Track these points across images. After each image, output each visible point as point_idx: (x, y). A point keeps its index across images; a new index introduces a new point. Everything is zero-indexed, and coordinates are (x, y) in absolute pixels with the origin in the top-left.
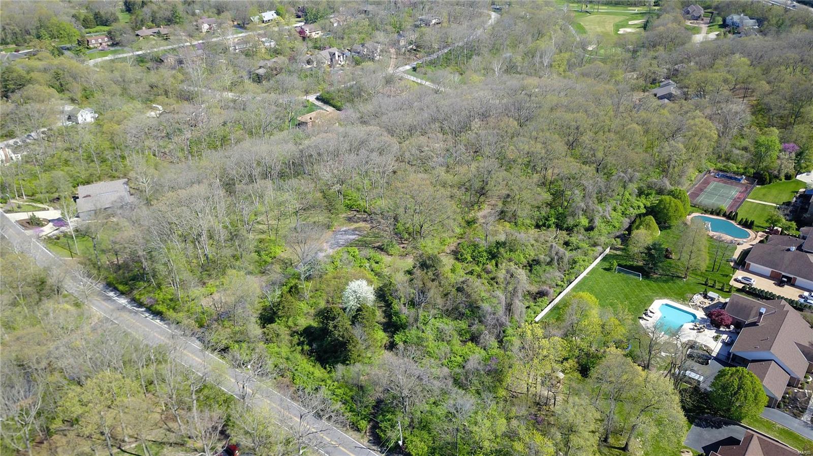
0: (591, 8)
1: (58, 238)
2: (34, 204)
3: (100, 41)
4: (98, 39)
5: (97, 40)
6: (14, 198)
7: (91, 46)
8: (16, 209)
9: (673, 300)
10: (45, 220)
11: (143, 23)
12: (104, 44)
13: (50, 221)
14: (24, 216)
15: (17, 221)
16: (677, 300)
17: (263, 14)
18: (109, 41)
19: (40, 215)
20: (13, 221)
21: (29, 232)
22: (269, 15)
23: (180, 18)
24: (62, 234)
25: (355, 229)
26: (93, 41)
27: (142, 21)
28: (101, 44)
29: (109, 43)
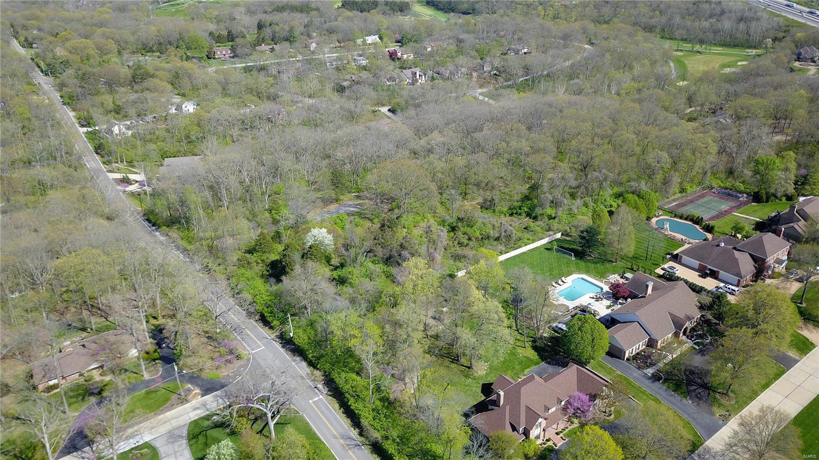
0: (706, 49)
1: (139, 195)
2: (130, 168)
3: (224, 53)
4: (223, 51)
5: (221, 52)
6: (117, 162)
7: (217, 57)
8: (116, 170)
9: (590, 276)
10: (134, 180)
11: (263, 40)
12: (227, 55)
13: (137, 181)
14: (118, 176)
15: (113, 179)
16: (595, 277)
17: (367, 38)
18: (231, 53)
19: (132, 177)
20: (111, 178)
21: (119, 188)
22: (371, 39)
23: (294, 37)
24: (143, 192)
25: (358, 204)
26: (219, 53)
27: (263, 39)
28: (224, 55)
29: (231, 55)
